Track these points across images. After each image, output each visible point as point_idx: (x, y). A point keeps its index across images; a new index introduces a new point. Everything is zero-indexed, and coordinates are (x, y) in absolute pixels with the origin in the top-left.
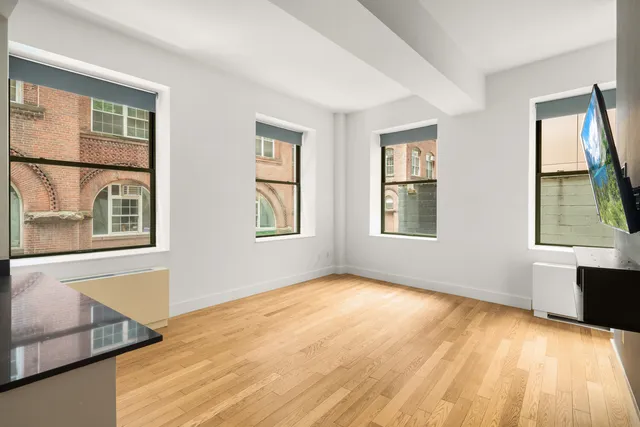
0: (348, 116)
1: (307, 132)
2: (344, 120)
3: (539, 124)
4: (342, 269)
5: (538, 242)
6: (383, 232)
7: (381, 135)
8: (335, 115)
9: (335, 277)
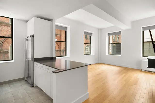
0: (101, 29)
1: (93, 33)
2: (100, 30)
3: (143, 32)
4: (100, 62)
5: (143, 56)
6: (109, 54)
7: (109, 33)
8: (99, 29)
9: (98, 64)
